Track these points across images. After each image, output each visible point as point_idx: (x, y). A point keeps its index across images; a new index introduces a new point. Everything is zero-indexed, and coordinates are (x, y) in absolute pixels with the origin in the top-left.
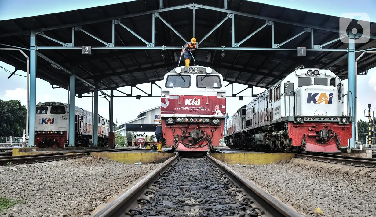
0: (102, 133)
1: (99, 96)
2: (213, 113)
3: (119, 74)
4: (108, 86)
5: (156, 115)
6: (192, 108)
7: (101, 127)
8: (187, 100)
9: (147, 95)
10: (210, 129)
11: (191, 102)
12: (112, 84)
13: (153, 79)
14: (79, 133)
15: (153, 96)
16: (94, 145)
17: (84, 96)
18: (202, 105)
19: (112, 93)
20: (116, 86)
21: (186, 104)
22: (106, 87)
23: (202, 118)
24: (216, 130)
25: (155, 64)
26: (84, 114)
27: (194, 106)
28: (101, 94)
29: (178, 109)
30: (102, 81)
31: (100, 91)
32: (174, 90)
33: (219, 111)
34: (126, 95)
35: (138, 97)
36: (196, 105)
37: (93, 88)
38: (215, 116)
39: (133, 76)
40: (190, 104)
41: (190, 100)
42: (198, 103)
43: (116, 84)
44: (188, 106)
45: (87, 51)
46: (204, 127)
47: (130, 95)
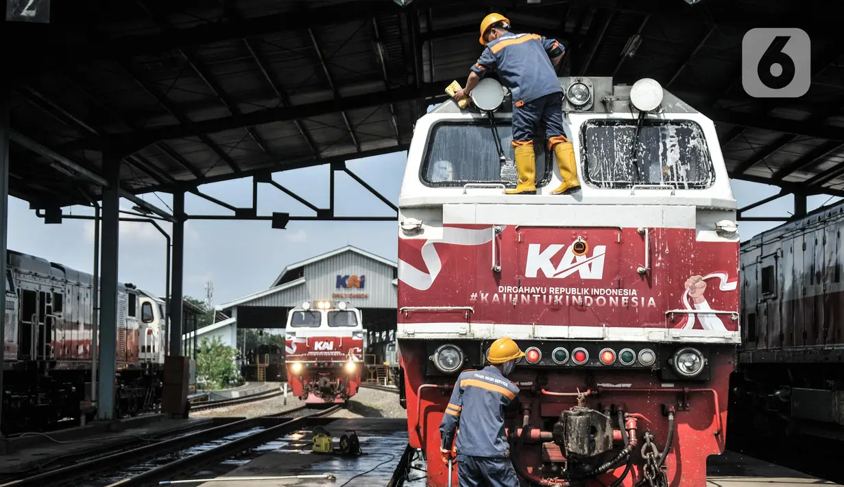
0: (141, 355)
1: (121, 215)
2: (676, 321)
3: (202, 131)
4: (163, 177)
5: (339, 277)
6: (562, 290)
7: (138, 333)
8: (534, 249)
9: (315, 214)
10: (656, 402)
11: (556, 260)
12: (177, 170)
13: (336, 152)
14: (43, 364)
15: (336, 215)
16: (102, 416)
17: (71, 217)
18: (616, 274)
19: (179, 203)
20: (193, 177)
21: (531, 273)
22: (156, 183)
23: (617, 345)
24: (684, 406)
25: (348, 91)
26: (68, 287)
27: (574, 281)
28: (134, 208)
29: (490, 298)
30: (136, 156)
31: (130, 196)
32: (466, 198)
33: (704, 307)
34: (233, 213)
35: (280, 220)
36: (585, 274)
37: (98, 185)
38: (686, 334)
39: (259, 139)
40: (550, 272)
41: (554, 249)
42: (593, 267)
43: (195, 169)
44: (541, 280)
45: (30, 8)
46: (624, 392)
47: (247, 214)
